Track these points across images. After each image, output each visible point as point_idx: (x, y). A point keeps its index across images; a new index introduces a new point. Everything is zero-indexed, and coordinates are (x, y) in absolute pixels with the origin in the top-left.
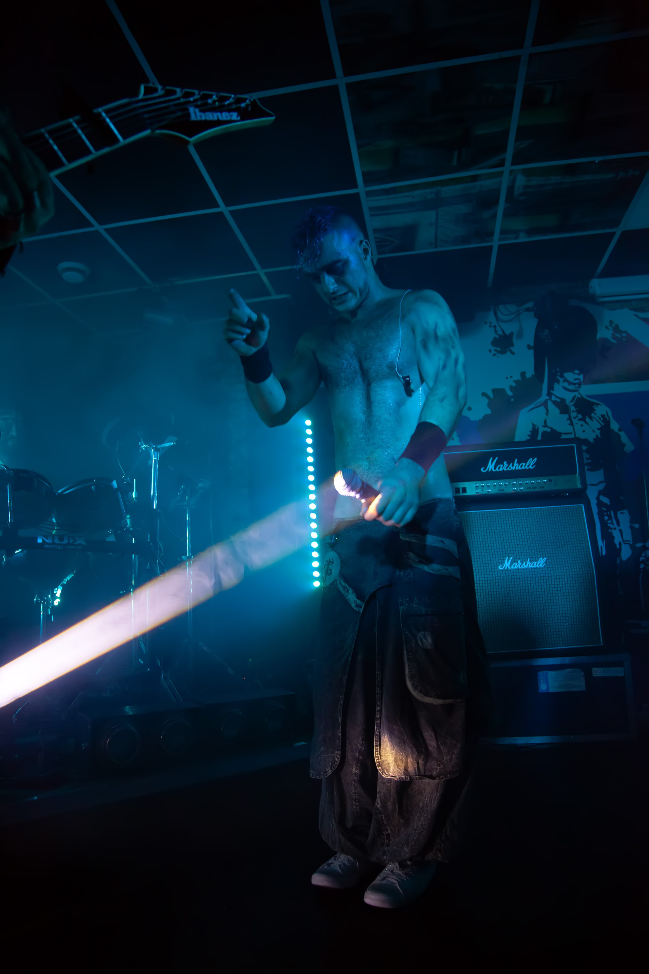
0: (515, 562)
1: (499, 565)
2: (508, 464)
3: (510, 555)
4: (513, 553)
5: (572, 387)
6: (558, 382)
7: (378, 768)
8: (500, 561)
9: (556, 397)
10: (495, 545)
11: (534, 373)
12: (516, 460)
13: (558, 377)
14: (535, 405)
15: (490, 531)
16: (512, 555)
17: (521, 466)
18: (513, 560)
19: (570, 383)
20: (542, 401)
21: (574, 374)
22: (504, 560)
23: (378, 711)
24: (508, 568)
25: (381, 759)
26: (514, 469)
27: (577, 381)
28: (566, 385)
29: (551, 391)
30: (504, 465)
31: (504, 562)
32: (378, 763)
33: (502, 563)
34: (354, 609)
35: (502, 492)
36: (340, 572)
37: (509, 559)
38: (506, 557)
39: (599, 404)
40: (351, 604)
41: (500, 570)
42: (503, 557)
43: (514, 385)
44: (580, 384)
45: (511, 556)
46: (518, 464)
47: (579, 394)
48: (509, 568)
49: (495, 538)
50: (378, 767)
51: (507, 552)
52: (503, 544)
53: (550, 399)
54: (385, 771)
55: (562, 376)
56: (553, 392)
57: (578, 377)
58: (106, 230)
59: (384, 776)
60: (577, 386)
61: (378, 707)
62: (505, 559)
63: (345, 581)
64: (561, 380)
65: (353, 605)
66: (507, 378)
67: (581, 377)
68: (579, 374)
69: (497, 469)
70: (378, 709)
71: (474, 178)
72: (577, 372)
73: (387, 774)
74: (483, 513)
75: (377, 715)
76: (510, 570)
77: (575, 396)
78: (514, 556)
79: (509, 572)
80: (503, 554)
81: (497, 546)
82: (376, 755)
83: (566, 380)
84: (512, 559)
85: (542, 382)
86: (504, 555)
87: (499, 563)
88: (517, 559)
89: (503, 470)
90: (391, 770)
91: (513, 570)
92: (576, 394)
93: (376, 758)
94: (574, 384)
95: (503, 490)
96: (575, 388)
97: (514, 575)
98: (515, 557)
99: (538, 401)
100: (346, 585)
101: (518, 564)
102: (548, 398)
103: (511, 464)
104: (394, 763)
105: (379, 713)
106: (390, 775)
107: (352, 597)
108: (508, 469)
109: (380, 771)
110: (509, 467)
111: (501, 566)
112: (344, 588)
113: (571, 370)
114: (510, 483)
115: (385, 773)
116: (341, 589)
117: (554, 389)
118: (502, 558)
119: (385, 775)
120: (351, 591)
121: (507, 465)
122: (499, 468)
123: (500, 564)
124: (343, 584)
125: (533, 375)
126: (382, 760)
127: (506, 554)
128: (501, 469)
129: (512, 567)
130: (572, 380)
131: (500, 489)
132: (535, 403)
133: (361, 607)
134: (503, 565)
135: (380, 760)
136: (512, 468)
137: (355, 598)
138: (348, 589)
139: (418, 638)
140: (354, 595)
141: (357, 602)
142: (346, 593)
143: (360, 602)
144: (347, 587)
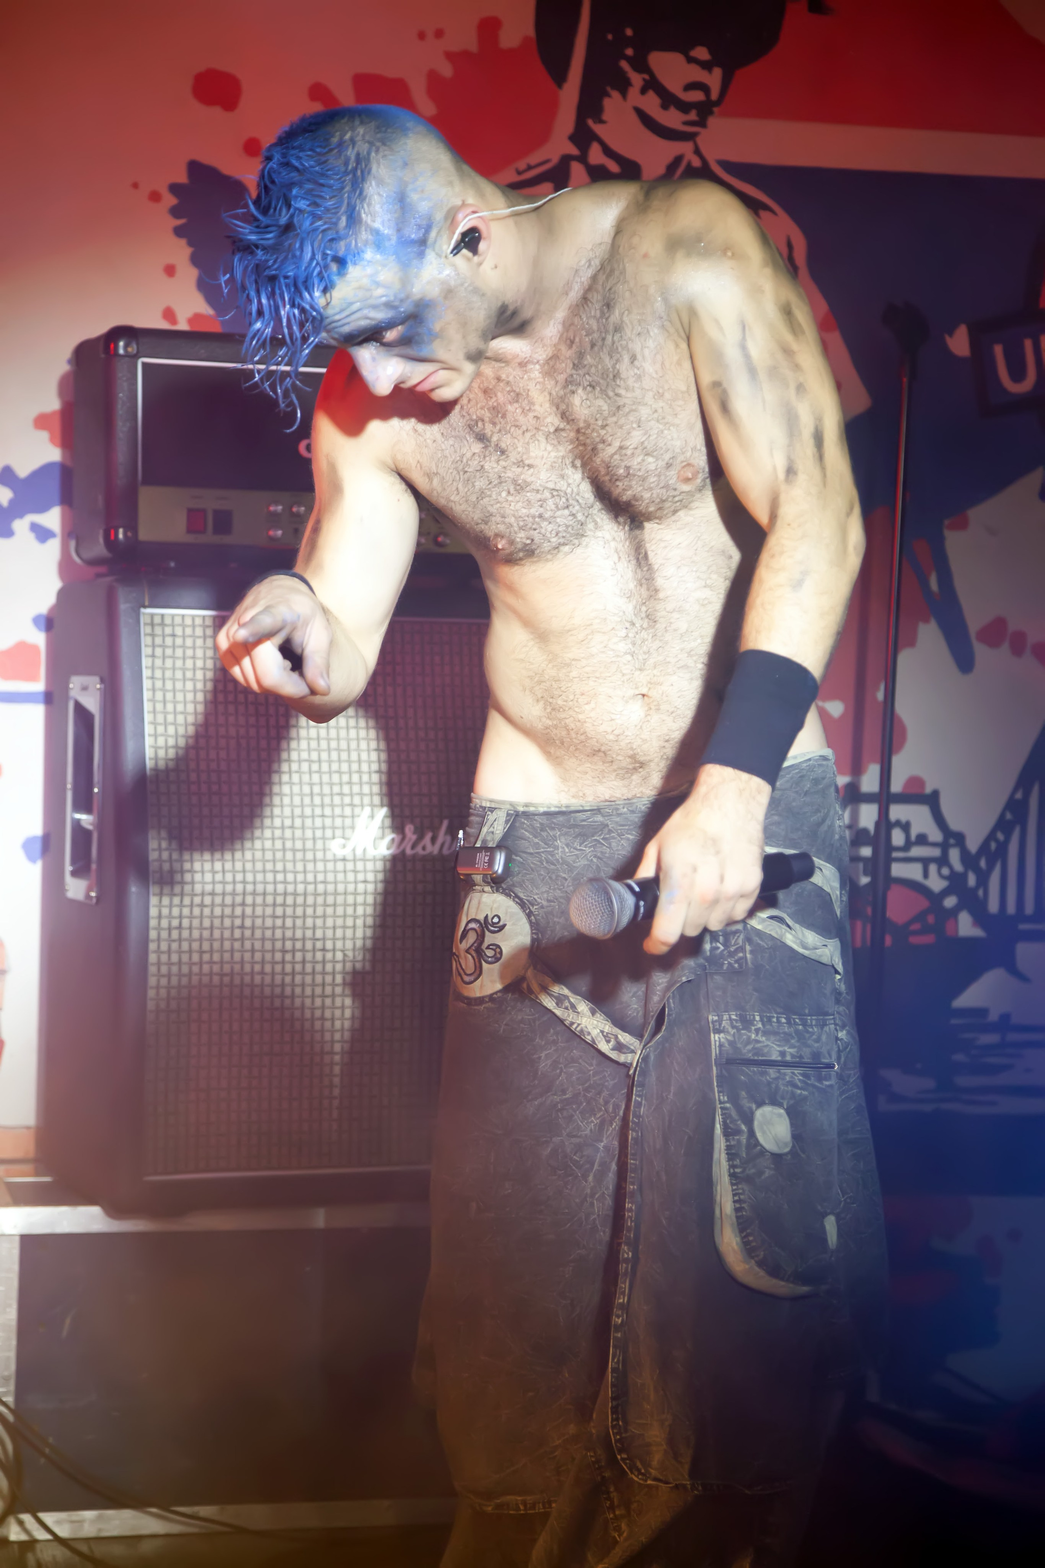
0: (393, 829)
1: (333, 837)
5: (673, 119)
6: (623, 85)
7: (619, 1457)
8: (337, 822)
9: (608, 152)
11: (531, 32)
13: (624, 65)
14: (519, 173)
19: (668, 100)
20: (547, 161)
21: (691, 60)
23: (622, 1306)
25: (626, 1431)
27: (697, 96)
28: (651, 103)
29: (590, 122)
31: (352, 828)
32: (618, 1445)
33: (346, 831)
34: (612, 1057)
38: (361, 810)
39: (766, 208)
40: (594, 1042)
43: (446, 70)
44: (705, 110)
47: (697, 152)
50: (620, 1454)
53: (582, 159)
54: (639, 1464)
55: (641, 65)
56: (597, 128)
57: (698, 74)
59: (636, 1479)
60: (693, 116)
61: (622, 1296)
62: (358, 816)
64: (637, 79)
65: (604, 1047)
66: (422, 36)
67: (714, 79)
68: (707, 66)
70: (621, 1301)
72: (702, 53)
73: (643, 1471)
75: (618, 1317)
77: (678, 159)
82: (612, 1423)
83: (653, 85)
85: (560, 76)
90: (655, 1463)
92: (685, 148)
93: (612, 1430)
94: (684, 107)
96: (686, 123)
99: (534, 158)
102: (574, 151)
104: (665, 1447)
105: (623, 1313)
106: (650, 1474)
107: (591, 1024)
109: (626, 1464)
112: (559, 999)
113: (683, 47)
115: (639, 1470)
116: (549, 1003)
117: (605, 117)
119: (637, 1477)
120: (583, 1007)
124: (554, 987)
125: (526, 39)
126: (628, 1434)
130: (675, 86)
132: (522, 165)
133: (632, 1052)
134: (347, 839)
135: (624, 1435)
137: (608, 1027)
138: (572, 1000)
139: (756, 1123)
140: (599, 1016)
141: (616, 1037)
142: (569, 1015)
143: (625, 1038)
144: (567, 997)
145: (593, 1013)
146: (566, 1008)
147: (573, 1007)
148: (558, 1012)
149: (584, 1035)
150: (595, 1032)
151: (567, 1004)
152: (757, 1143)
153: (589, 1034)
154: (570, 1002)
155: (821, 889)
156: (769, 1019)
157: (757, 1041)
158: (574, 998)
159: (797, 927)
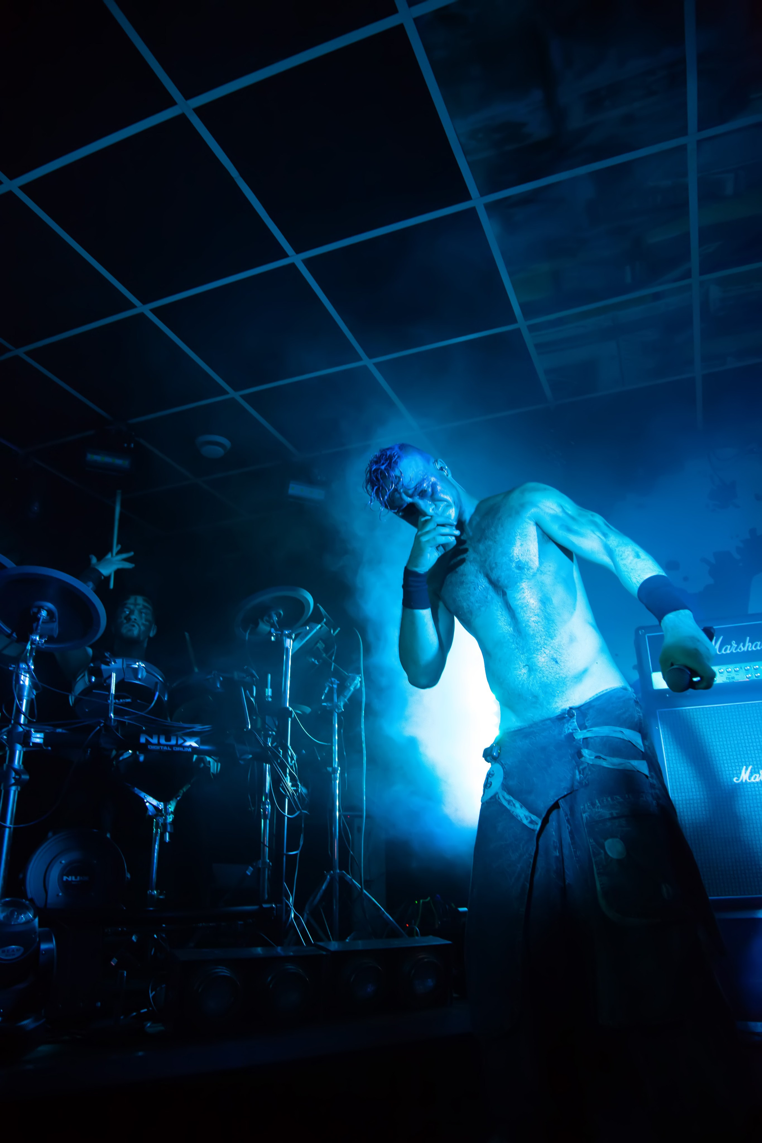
0: (755, 773)
1: (734, 777)
2: (738, 644)
3: (748, 763)
4: (753, 761)
8: (735, 772)
10: (726, 750)
12: (748, 638)
15: (719, 732)
16: (751, 763)
17: (755, 647)
18: (753, 770)
22: (740, 770)
24: (746, 780)
26: (746, 650)
30: (731, 645)
31: (740, 773)
33: (738, 774)
34: (528, 826)
35: (732, 680)
36: (502, 784)
37: (747, 769)
38: (743, 767)
40: (521, 820)
41: (735, 783)
42: (739, 766)
43: (741, 545)
45: (750, 765)
46: (750, 644)
48: (748, 781)
49: (726, 741)
51: (743, 760)
52: (737, 749)
58: (242, 397)
62: (742, 769)
63: (510, 793)
65: (525, 822)
69: (723, 652)
71: (657, 296)
74: (708, 709)
76: (750, 783)
78: (753, 765)
79: (748, 786)
80: (738, 762)
81: (729, 752)
84: (751, 769)
86: (740, 764)
87: (733, 774)
88: (758, 768)
89: (732, 652)
91: (753, 783)
95: (733, 678)
97: (755, 791)
98: (756, 766)
100: (512, 798)
101: (759, 776)
103: (742, 644)
107: (521, 812)
108: (738, 650)
110: (740, 647)
111: (737, 778)
112: (509, 802)
114: (741, 668)
116: (505, 803)
118: (738, 768)
120: (518, 805)
121: (736, 646)
122: (725, 650)
123: (735, 775)
124: (508, 797)
127: (742, 762)
128: (728, 652)
129: (752, 780)
131: (728, 676)
133: (537, 824)
134: (739, 777)
136: (743, 649)
137: (527, 813)
138: (514, 802)
139: (606, 848)
140: (524, 809)
141: (530, 817)
142: (512, 808)
143: (534, 817)
144: (512, 801)
145: (521, 807)
146: (511, 805)
147: (514, 805)
148: (508, 807)
149: (517, 817)
150: (522, 816)
151: (512, 803)
152: (609, 856)
153: (519, 816)
154: (513, 803)
155: (623, 739)
156: (603, 801)
157: (599, 812)
158: (514, 801)
159: (608, 758)
